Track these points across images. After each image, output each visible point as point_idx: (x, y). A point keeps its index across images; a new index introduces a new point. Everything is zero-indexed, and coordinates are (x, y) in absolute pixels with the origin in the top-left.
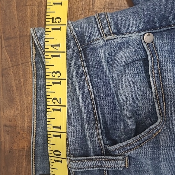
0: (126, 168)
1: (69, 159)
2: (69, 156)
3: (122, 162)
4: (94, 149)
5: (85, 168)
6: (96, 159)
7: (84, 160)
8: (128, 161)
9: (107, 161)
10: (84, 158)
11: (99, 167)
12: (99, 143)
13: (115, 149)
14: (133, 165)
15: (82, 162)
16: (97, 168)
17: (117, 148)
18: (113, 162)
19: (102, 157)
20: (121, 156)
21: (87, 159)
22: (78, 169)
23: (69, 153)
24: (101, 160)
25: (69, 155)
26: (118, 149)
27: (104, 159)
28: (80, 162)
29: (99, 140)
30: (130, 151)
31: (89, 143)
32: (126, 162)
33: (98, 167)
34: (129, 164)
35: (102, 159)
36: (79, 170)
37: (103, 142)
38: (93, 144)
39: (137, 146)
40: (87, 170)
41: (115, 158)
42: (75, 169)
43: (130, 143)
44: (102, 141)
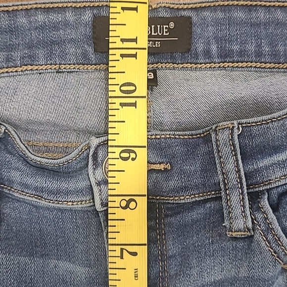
0: (228, 233)
1: (233, 127)
2: (238, 127)
3: (242, 226)
4: (257, 171)
5: (221, 157)
6: (240, 177)
7: (236, 155)
8: (243, 236)
9: (240, 198)
10: (239, 154)
11: (225, 185)
12: (270, 180)
13: (264, 212)
14: (236, 245)
15: (232, 152)
16: (221, 179)
17: (267, 216)
18: (240, 210)
19: (245, 187)
20: (252, 224)
21: (237, 160)
22: (218, 146)
23: (243, 125)
24: (239, 186)
25: (240, 126)
26: (266, 219)
27: (243, 192)
28: (231, 148)
29: (276, 180)
30: (265, 241)
31: (267, 161)
32: (239, 233)
33: (224, 181)
34: (235, 239)
35: (242, 188)
36: (215, 147)
37: (273, 186)
38: (267, 168)
39: (275, 253)
40: (217, 162)
41: (248, 213)
42: (217, 140)
43: (280, 241)
44: (275, 186)
